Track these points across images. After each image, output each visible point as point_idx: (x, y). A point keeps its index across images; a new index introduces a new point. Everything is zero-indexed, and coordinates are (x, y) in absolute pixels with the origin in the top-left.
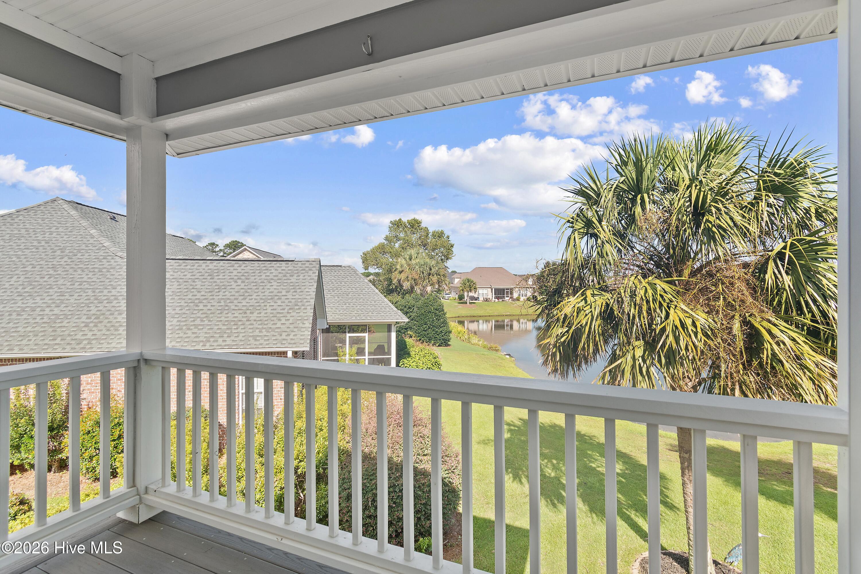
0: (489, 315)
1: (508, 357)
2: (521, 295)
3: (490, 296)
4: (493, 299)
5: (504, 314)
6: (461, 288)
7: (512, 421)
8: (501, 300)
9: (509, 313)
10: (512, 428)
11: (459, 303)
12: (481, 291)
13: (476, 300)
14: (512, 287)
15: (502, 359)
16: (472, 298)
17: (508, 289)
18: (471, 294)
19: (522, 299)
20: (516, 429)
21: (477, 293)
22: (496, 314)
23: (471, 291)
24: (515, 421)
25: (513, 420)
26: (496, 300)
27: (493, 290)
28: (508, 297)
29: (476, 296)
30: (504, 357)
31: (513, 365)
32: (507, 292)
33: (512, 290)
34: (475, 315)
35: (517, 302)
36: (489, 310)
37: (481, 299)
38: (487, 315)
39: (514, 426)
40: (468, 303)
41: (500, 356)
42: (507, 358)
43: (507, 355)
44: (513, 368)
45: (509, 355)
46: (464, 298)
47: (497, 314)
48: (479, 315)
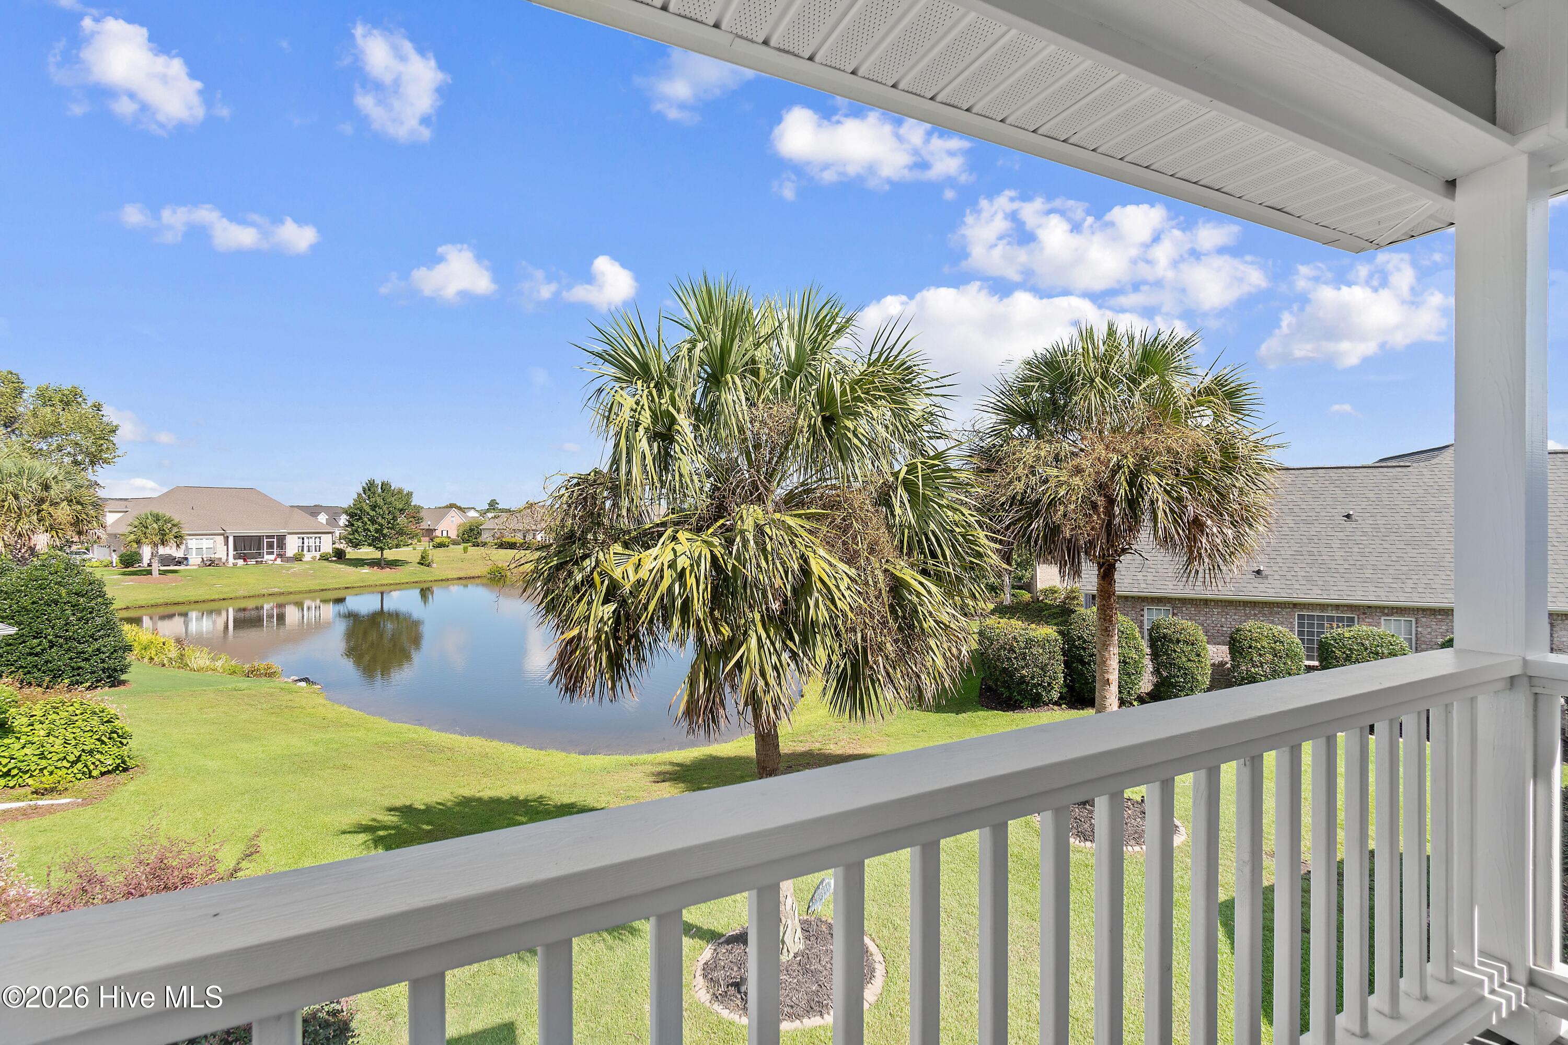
0: (222, 597)
1: (303, 684)
2: (306, 549)
3: (221, 553)
4: (231, 560)
5: (265, 591)
6: (132, 537)
7: (374, 820)
8: (253, 562)
9: (276, 590)
10: (381, 833)
11: (124, 574)
12: (192, 543)
13: (179, 563)
14: (283, 531)
15: (290, 692)
16: (167, 560)
17: (273, 537)
18: (162, 550)
19: (308, 557)
20: (393, 832)
21: (183, 547)
22: (241, 593)
23: (163, 543)
24: (380, 817)
25: (374, 816)
26: (240, 562)
27: (231, 540)
28: (272, 553)
29: (179, 554)
30: (292, 686)
31: (321, 700)
32: (270, 545)
33: (281, 540)
34: (180, 600)
35: (297, 566)
36: (218, 586)
37: (194, 560)
38: (217, 597)
39: (385, 828)
40: (155, 573)
41: (282, 685)
42: (303, 688)
43: (300, 680)
44: (324, 705)
45: (306, 680)
46: (140, 560)
47: (246, 594)
48: (193, 599)
